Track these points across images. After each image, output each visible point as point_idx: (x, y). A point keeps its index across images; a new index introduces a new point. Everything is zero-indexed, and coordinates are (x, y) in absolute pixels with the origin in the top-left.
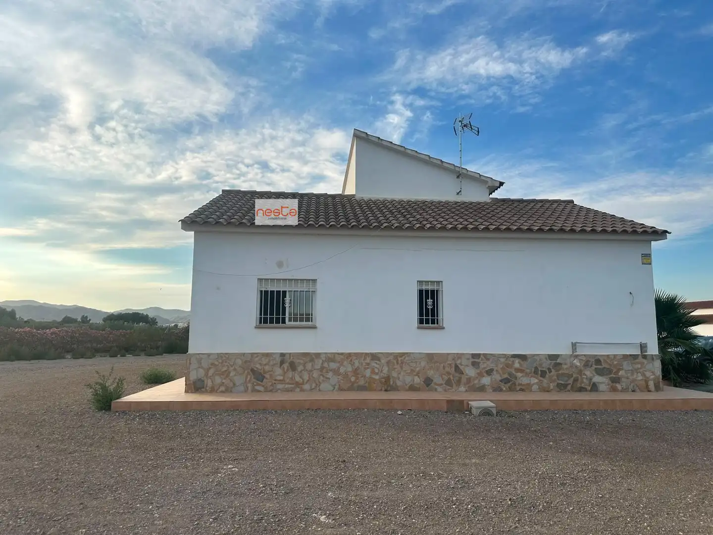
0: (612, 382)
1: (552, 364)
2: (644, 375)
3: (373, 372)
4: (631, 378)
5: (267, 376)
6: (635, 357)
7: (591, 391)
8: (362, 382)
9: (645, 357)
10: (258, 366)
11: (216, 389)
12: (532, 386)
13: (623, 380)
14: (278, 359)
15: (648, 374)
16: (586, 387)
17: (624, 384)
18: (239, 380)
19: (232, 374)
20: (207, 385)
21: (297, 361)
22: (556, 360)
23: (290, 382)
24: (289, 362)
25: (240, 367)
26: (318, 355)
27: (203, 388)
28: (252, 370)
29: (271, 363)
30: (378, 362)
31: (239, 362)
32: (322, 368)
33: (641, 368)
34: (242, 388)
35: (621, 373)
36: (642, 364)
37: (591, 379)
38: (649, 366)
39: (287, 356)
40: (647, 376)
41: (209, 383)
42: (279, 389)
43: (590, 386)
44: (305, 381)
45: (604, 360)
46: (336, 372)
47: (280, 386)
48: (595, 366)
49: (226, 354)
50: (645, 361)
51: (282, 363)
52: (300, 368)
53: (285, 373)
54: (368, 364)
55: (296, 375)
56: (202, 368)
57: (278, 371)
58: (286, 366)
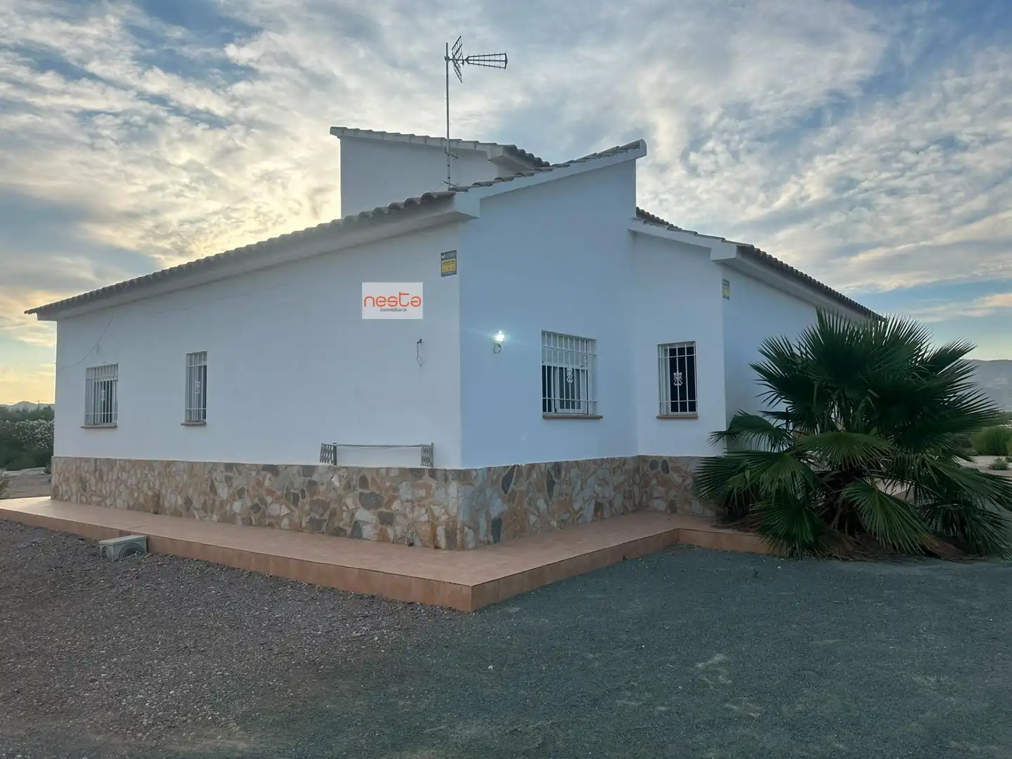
0: (382, 523)
1: (307, 481)
2: (429, 511)
3: (149, 487)
4: (410, 516)
5: (88, 486)
6: (416, 473)
7: (352, 536)
8: (141, 500)
9: (433, 473)
10: (83, 473)
11: (63, 497)
12: (282, 520)
13: (399, 519)
15: (437, 511)
16: (345, 528)
17: (398, 528)
18: (74, 488)
19: (71, 481)
21: (104, 469)
22: (311, 476)
23: (99, 494)
25: (74, 473)
26: (115, 462)
27: (58, 494)
28: (80, 478)
30: (153, 473)
31: (74, 467)
32: (118, 479)
33: (426, 497)
34: (75, 498)
35: (396, 505)
36: (428, 488)
37: (353, 514)
38: (439, 495)
40: (436, 514)
41: (60, 490)
42: (94, 502)
43: (350, 526)
44: (108, 494)
45: (373, 479)
46: (126, 484)
47: (94, 499)
48: (360, 490)
50: (433, 483)
51: (95, 471)
52: (105, 478)
53: (97, 482)
54: (146, 475)
55: (103, 486)
56: (57, 473)
57: (93, 479)
58: (97, 474)
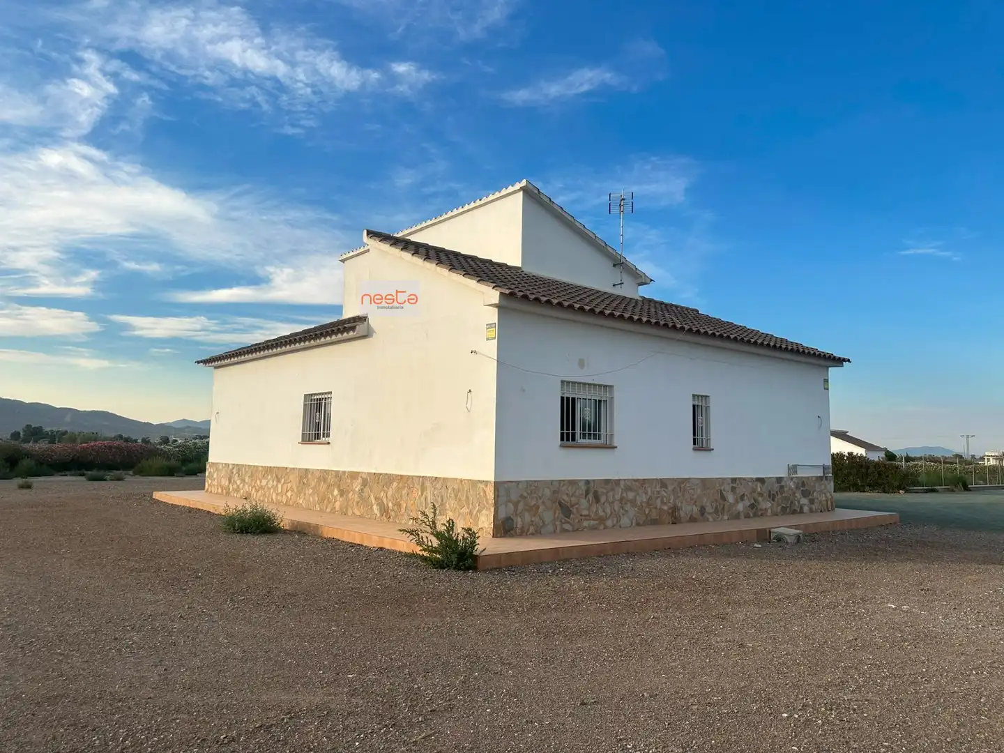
0: (810, 504)
1: (779, 486)
2: (825, 495)
3: (663, 502)
4: (820, 498)
5: (574, 510)
7: (799, 512)
8: (654, 515)
9: (826, 478)
10: (565, 498)
11: (526, 531)
12: (767, 511)
13: (816, 501)
14: (584, 488)
15: (828, 494)
16: (796, 509)
17: (816, 505)
18: (548, 516)
19: (541, 508)
20: (516, 527)
21: (601, 490)
22: (781, 483)
23: (595, 518)
24: (593, 490)
25: (549, 499)
26: (618, 482)
27: (512, 530)
28: (560, 504)
29: (577, 494)
30: (666, 490)
31: (547, 492)
32: (622, 499)
33: (824, 490)
34: (551, 528)
35: (815, 494)
36: (825, 485)
37: (799, 502)
38: (828, 487)
39: (592, 484)
40: (828, 496)
41: (519, 522)
42: (586, 527)
43: (798, 508)
44: (608, 515)
45: (807, 482)
46: (633, 503)
47: (586, 524)
48: (802, 489)
49: (535, 481)
50: (826, 482)
51: (587, 493)
52: (603, 499)
53: (590, 505)
54: (659, 492)
55: (600, 508)
56: (510, 501)
57: (584, 502)
58: (591, 496)
